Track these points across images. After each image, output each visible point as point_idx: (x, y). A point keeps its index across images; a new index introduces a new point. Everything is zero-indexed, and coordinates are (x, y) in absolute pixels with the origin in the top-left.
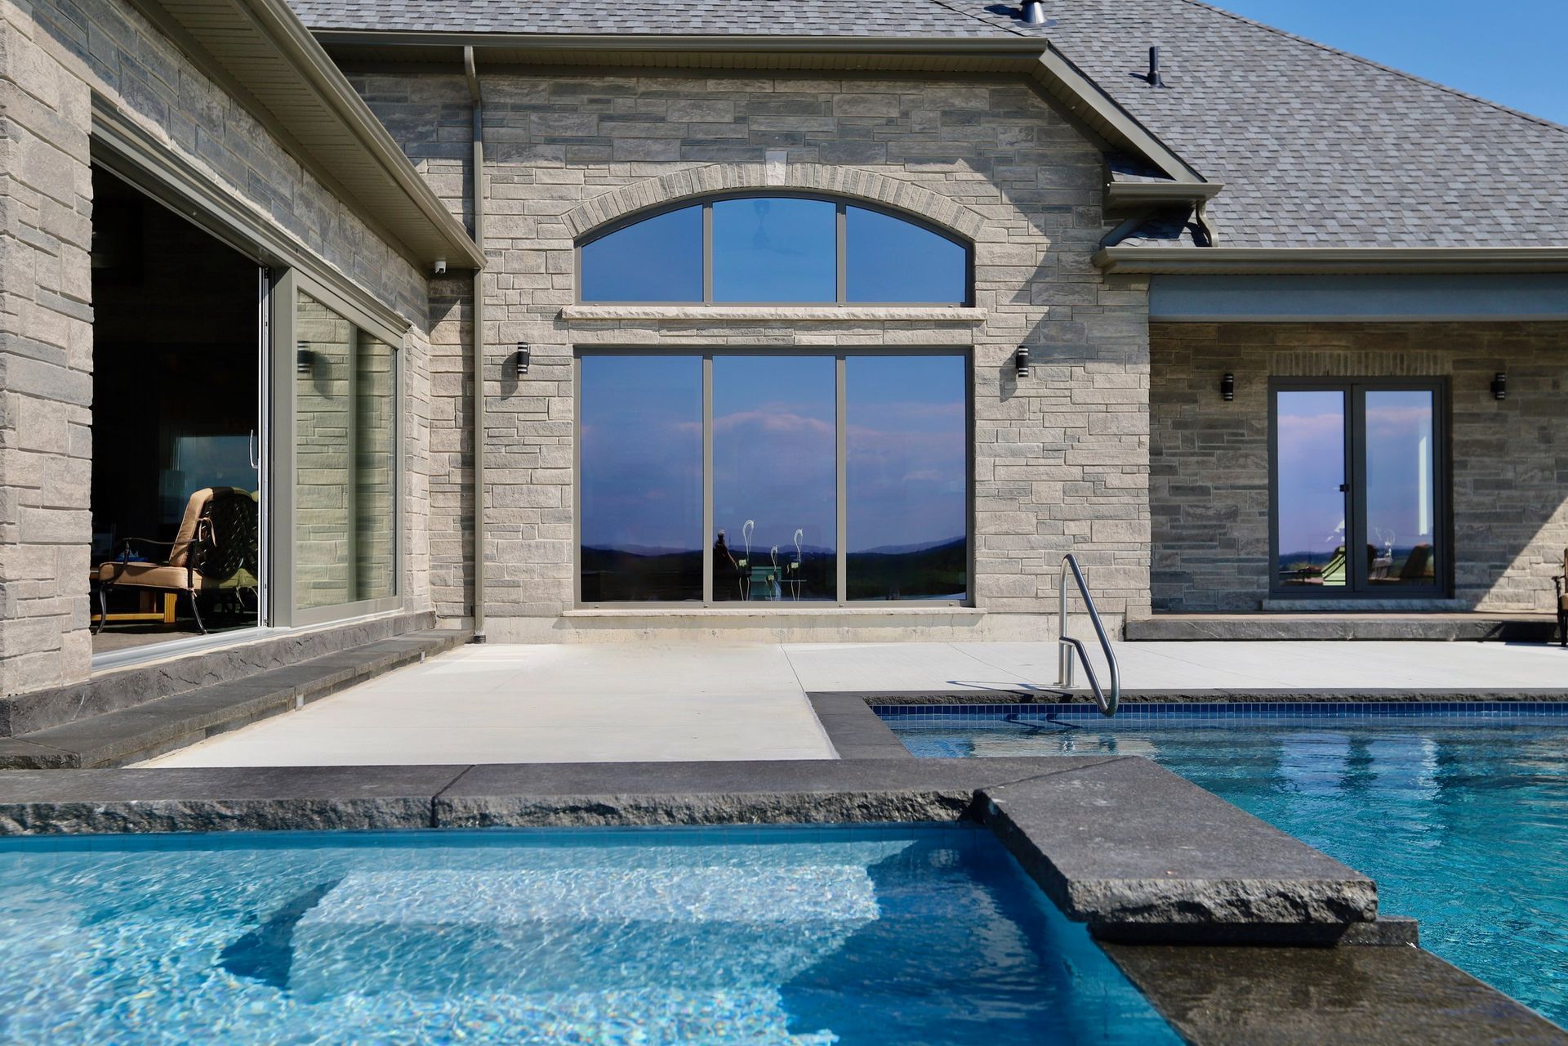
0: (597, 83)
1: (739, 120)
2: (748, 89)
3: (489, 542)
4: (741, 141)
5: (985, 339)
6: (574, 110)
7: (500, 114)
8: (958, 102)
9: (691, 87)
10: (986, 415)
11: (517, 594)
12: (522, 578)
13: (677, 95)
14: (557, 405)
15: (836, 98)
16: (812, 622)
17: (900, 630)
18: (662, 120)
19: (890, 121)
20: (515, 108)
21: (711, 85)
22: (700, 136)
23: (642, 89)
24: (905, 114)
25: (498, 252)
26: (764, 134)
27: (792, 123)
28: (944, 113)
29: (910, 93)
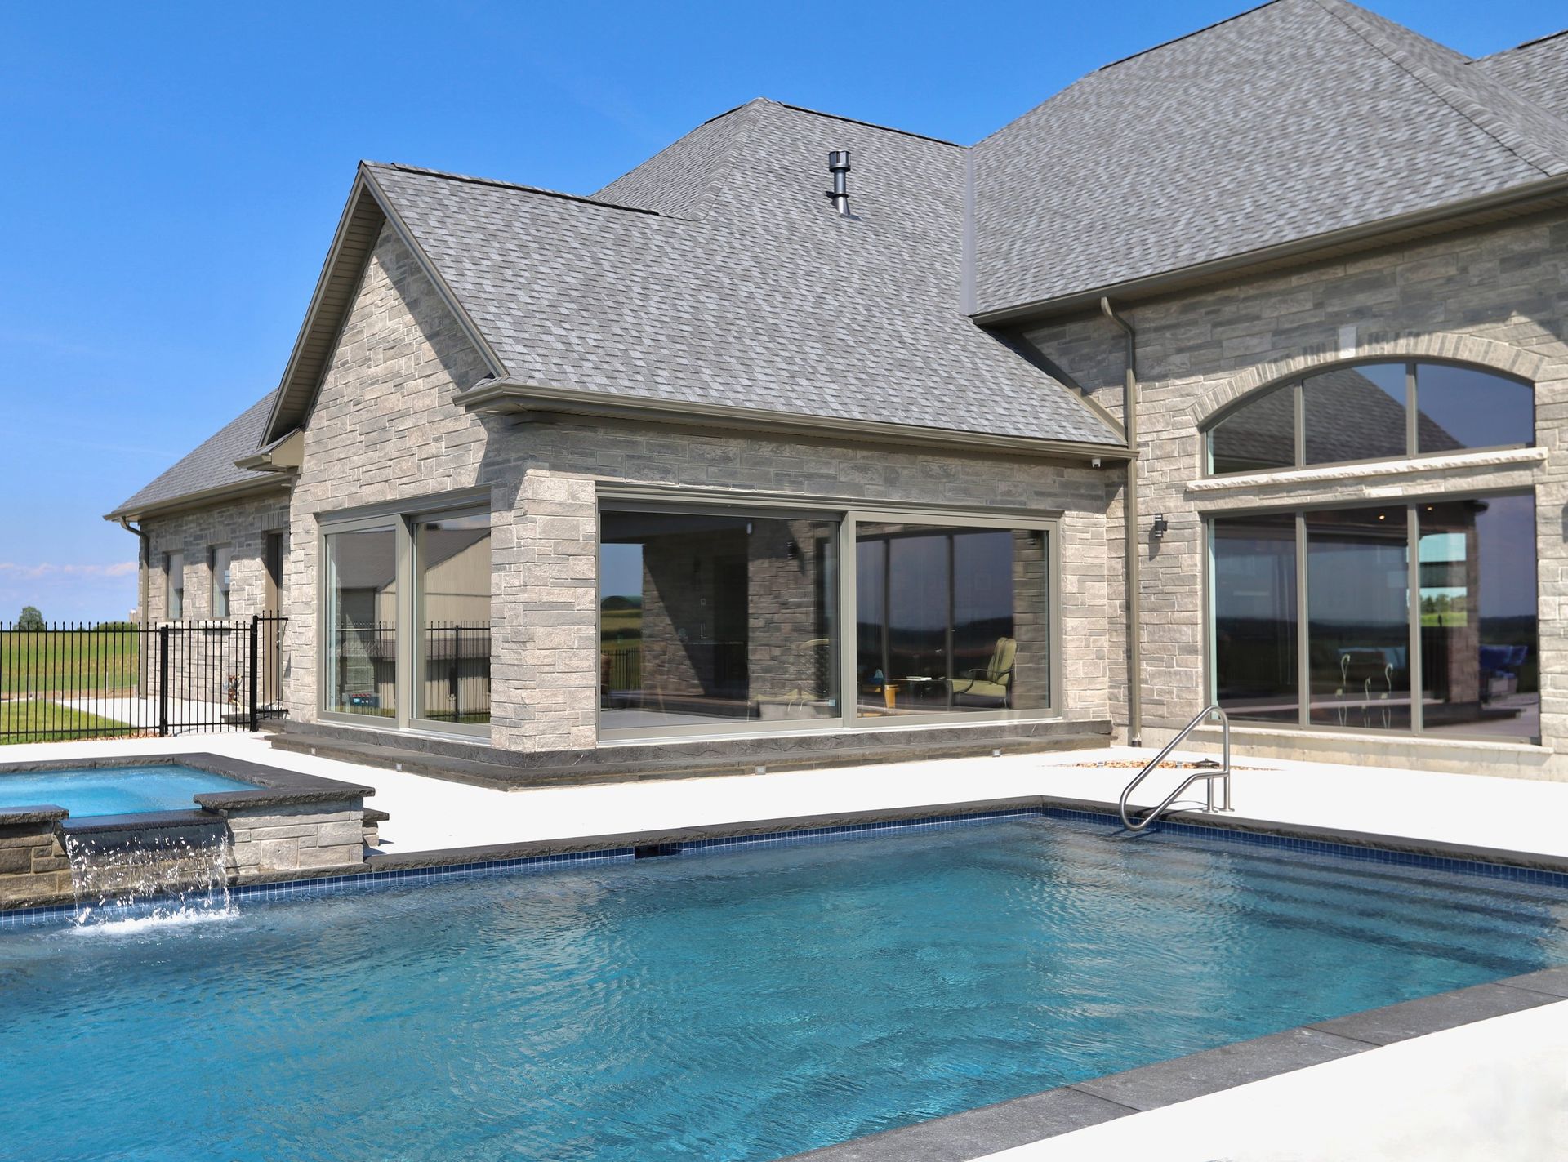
0: (1210, 298)
1: (1318, 306)
2: (1324, 277)
3: (1146, 668)
4: (1319, 324)
5: (1546, 478)
6: (1194, 323)
7: (1147, 336)
8: (1518, 247)
9: (1280, 285)
10: (1549, 553)
11: (1163, 710)
12: (1166, 698)
13: (1269, 295)
14: (1186, 560)
15: (1399, 268)
16: (1385, 749)
17: (1466, 763)
18: (1258, 318)
19: (1450, 280)
20: (1157, 329)
21: (1295, 281)
22: (1287, 326)
23: (1242, 296)
24: (1464, 270)
25: (1146, 444)
26: (1337, 314)
27: (1362, 299)
28: (1503, 261)
29: (1466, 248)
